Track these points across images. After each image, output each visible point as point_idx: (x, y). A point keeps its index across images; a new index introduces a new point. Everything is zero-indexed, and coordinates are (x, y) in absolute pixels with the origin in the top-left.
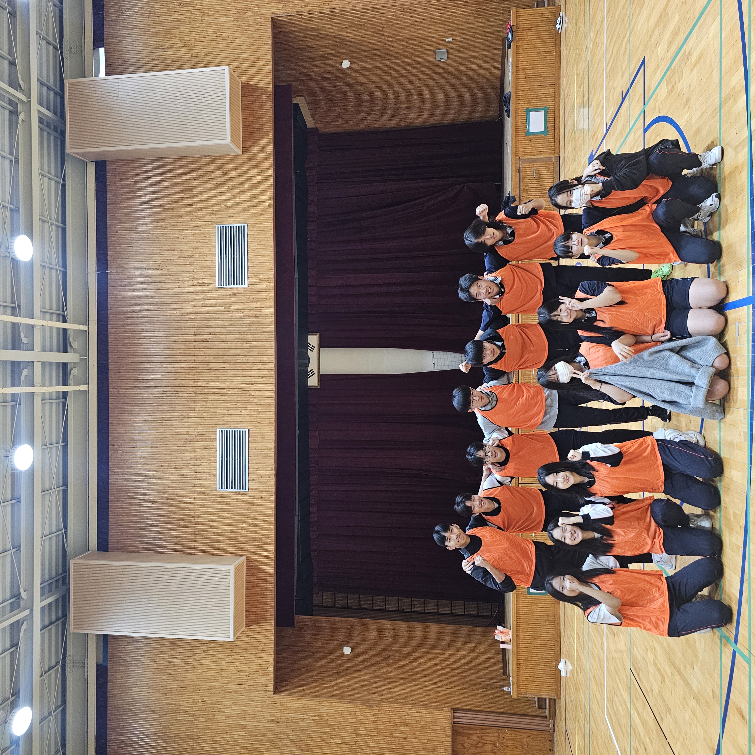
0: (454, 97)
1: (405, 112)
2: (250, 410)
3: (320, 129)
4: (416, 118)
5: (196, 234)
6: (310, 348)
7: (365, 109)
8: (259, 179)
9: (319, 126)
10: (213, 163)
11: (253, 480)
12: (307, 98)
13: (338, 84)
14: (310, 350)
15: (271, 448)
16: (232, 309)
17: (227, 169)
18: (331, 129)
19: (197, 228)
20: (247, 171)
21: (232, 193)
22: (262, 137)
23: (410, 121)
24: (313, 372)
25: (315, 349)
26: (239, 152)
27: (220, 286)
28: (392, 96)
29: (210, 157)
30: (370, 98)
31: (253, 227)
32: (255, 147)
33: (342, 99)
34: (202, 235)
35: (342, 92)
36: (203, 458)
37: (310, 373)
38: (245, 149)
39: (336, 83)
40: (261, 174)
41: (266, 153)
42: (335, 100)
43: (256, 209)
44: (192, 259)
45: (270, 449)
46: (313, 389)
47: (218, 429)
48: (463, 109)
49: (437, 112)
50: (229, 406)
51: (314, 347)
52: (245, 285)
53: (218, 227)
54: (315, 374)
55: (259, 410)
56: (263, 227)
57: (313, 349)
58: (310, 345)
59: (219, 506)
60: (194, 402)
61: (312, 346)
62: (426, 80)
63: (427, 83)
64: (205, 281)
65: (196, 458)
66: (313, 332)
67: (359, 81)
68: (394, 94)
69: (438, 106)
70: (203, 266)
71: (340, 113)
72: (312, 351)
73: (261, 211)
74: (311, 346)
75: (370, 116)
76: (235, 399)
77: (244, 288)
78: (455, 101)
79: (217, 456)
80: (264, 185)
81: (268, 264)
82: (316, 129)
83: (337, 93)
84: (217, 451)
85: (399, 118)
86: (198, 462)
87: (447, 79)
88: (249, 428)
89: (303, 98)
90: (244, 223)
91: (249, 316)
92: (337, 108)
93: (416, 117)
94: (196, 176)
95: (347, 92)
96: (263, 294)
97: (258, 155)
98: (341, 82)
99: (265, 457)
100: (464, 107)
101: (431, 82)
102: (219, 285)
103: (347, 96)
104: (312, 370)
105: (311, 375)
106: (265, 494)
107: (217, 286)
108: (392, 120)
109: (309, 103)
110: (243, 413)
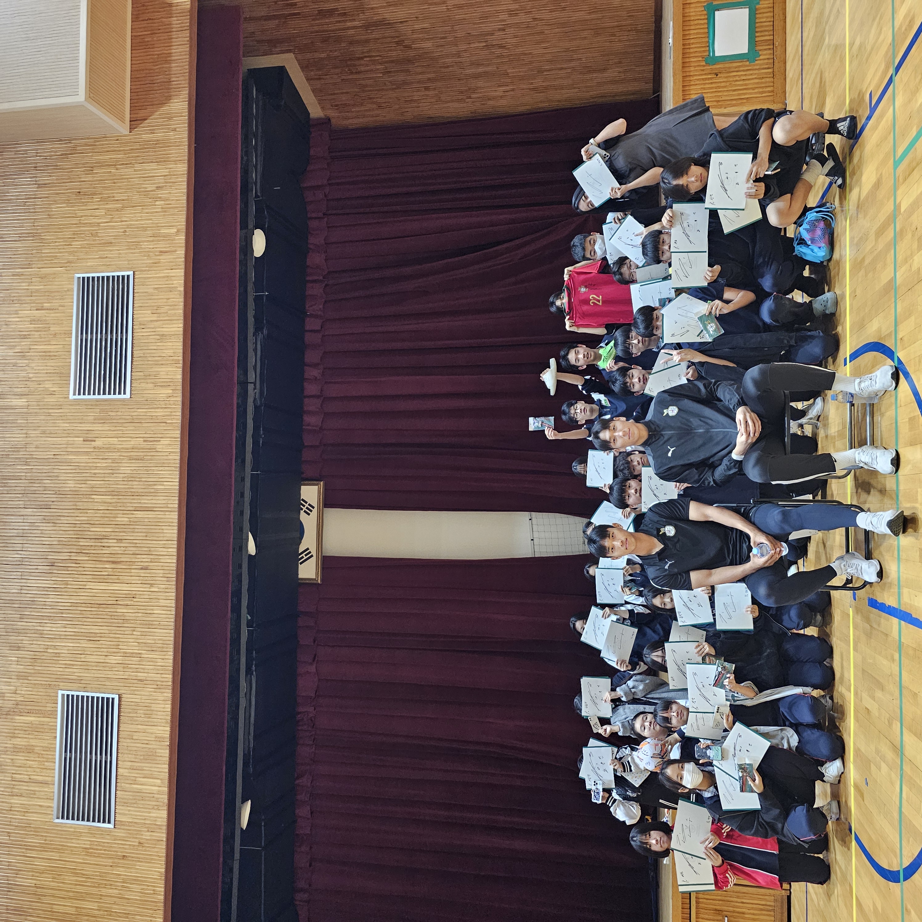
0: (567, 50)
1: (480, 83)
2: (125, 655)
3: (333, 121)
4: (501, 97)
5: (37, 291)
6: (304, 509)
7: (409, 78)
8: (159, 183)
9: (332, 113)
10: (73, 151)
11: (125, 804)
12: (300, 57)
13: (349, 24)
14: (305, 511)
15: (164, 738)
16: (99, 443)
17: (101, 164)
18: (356, 121)
19: (38, 279)
20: (138, 167)
21: (108, 210)
22: (168, 99)
23: (491, 103)
24: (310, 552)
25: (315, 511)
26: (123, 129)
27: (77, 397)
28: (454, 49)
29: (70, 141)
30: (411, 53)
31: (145, 278)
32: (155, 119)
33: (362, 58)
34: (47, 294)
35: (358, 42)
36: (29, 750)
37: (303, 555)
38: (135, 123)
39: (345, 21)
40: (165, 172)
41: (175, 130)
42: (350, 59)
43: (153, 241)
44: (26, 343)
45: (159, 739)
46: (308, 584)
47: (60, 693)
48: (588, 76)
49: (538, 82)
50: (84, 644)
51: (313, 507)
52: (125, 393)
53: (79, 278)
54: (312, 556)
55: (143, 656)
56: (164, 277)
57: (311, 511)
58: (306, 502)
59: (56, 856)
60: (18, 632)
61: (309, 505)
62: (512, 13)
63: (516, 20)
64: (48, 385)
65: (16, 750)
66: (311, 480)
67: (387, 16)
68: (456, 45)
69: (540, 71)
70: (47, 356)
71: (366, 86)
72: (309, 514)
73: (162, 245)
74: (307, 505)
75: (419, 93)
76: (95, 629)
77: (123, 400)
78: (571, 60)
79: (55, 748)
80: (170, 193)
81: (170, 352)
82: (327, 121)
83: (351, 43)
84: (56, 737)
85: (470, 98)
86: (20, 759)
87: (551, 11)
88: (121, 692)
89: (291, 55)
90: (128, 269)
91: (131, 458)
92: (355, 76)
93: (501, 94)
94: (44, 179)
95: (367, 41)
96: (160, 413)
97: (159, 135)
98: (354, 20)
99: (150, 757)
100: (589, 72)
101: (522, 18)
102: (74, 394)
103: (369, 51)
104: (308, 549)
105: (305, 558)
106: (147, 835)
107: (71, 397)
108: (459, 101)
109: (305, 67)
110: (113, 660)
